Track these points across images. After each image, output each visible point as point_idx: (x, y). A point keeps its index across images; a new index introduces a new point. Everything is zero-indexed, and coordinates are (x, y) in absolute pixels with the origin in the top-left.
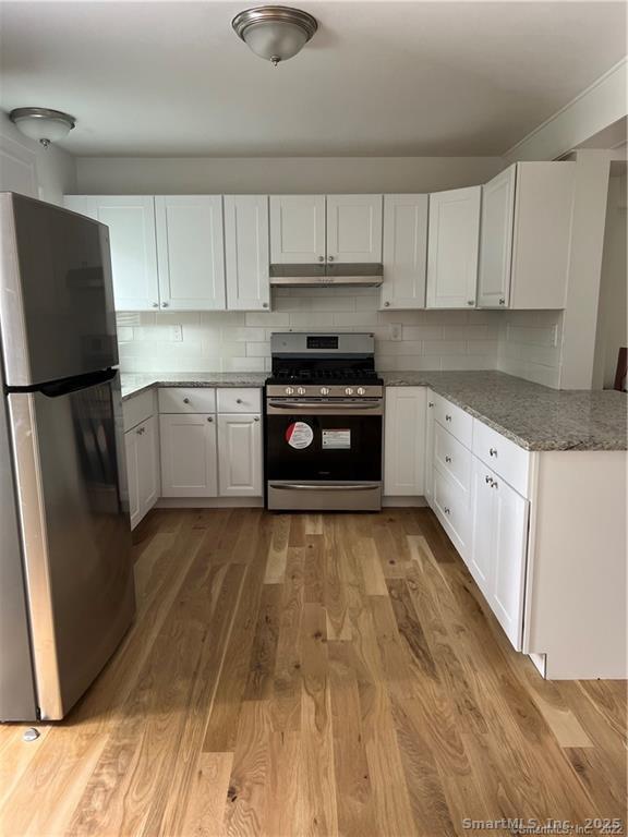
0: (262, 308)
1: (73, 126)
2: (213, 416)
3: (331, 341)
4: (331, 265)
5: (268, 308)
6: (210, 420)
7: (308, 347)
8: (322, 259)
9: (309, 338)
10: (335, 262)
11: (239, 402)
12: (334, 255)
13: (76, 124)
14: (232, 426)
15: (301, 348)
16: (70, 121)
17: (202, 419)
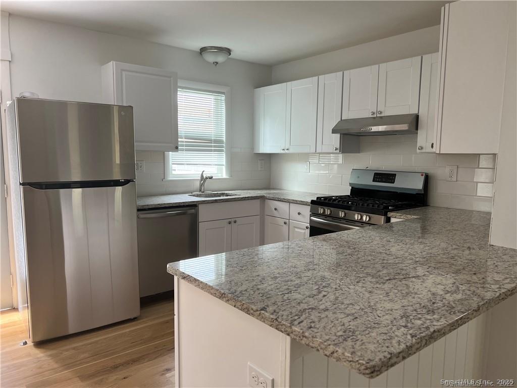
0: (335, 151)
1: (230, 54)
2: (287, 221)
3: (389, 177)
4: (381, 117)
5: (338, 151)
6: (285, 223)
7: (374, 181)
8: (373, 113)
9: (376, 174)
10: (382, 115)
11: (299, 214)
12: (382, 110)
13: (231, 53)
14: (296, 230)
15: (368, 181)
16: (228, 51)
17: (281, 222)
